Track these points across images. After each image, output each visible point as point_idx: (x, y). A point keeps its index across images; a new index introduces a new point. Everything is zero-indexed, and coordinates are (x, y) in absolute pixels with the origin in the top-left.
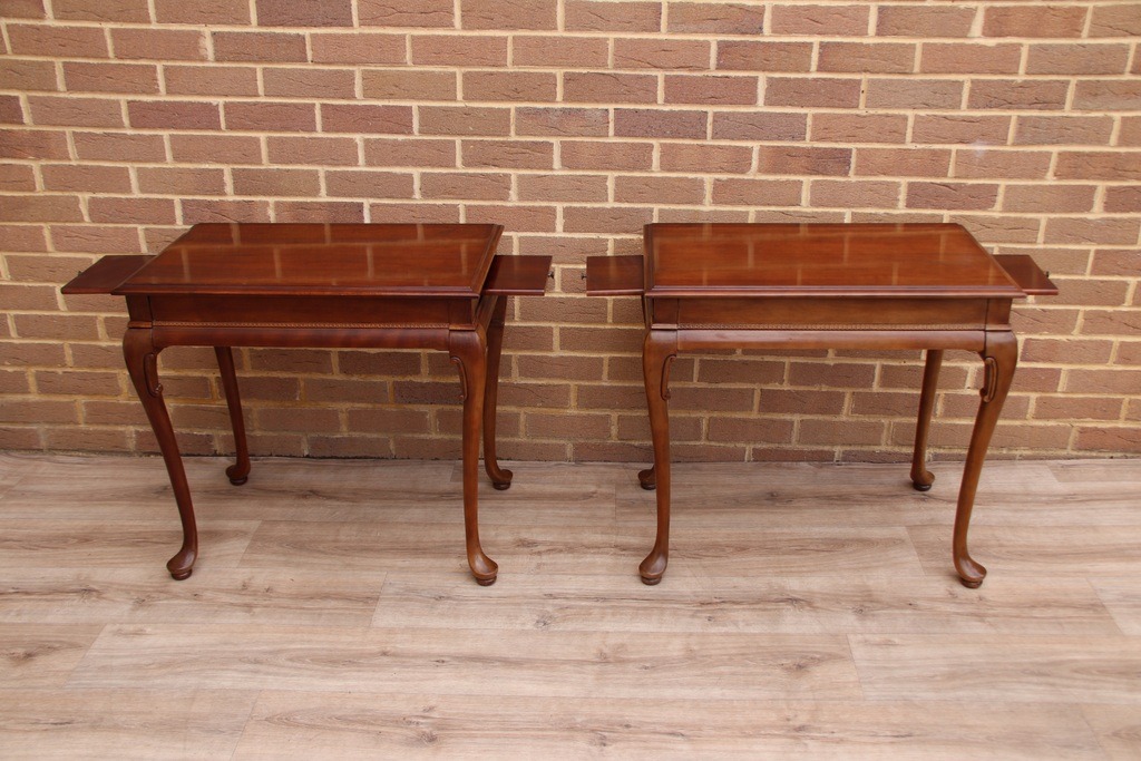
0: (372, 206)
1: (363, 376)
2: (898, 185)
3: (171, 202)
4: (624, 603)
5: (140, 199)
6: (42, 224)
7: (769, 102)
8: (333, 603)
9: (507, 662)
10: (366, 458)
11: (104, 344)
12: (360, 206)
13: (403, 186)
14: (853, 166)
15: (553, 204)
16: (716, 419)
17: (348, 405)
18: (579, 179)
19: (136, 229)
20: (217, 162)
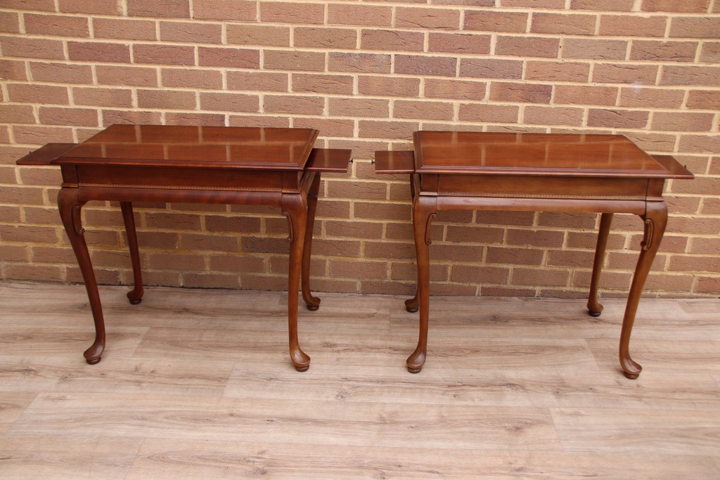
0: (231, 117)
1: (221, 233)
2: (582, 110)
3: (95, 112)
4: (396, 385)
5: (74, 109)
6: (7, 125)
7: (498, 53)
8: (197, 381)
9: (316, 422)
10: (222, 288)
11: (47, 208)
12: (223, 117)
13: (252, 104)
14: (553, 97)
15: (352, 118)
16: (457, 267)
17: (211, 253)
18: (370, 102)
19: (71, 129)
20: (127, 85)
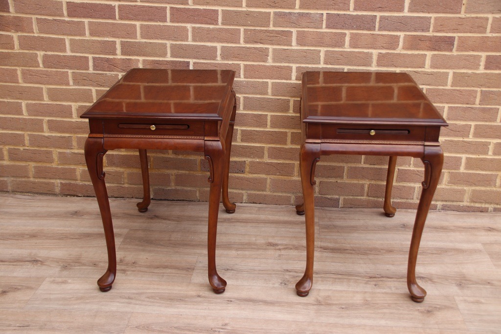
0: (194, 63)
1: (184, 156)
2: (481, 57)
3: (87, 58)
4: (328, 275)
5: (71, 56)
6: (17, 68)
7: (410, 10)
8: (169, 271)
9: (266, 303)
10: (183, 200)
11: (46, 134)
12: (188, 63)
13: (211, 53)
14: (455, 46)
15: (291, 65)
16: (372, 185)
17: (175, 172)
18: (305, 51)
20: (113, 37)
